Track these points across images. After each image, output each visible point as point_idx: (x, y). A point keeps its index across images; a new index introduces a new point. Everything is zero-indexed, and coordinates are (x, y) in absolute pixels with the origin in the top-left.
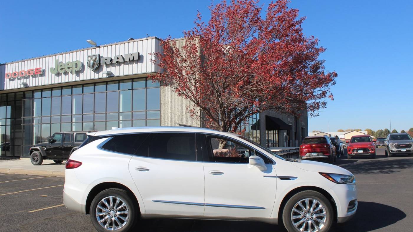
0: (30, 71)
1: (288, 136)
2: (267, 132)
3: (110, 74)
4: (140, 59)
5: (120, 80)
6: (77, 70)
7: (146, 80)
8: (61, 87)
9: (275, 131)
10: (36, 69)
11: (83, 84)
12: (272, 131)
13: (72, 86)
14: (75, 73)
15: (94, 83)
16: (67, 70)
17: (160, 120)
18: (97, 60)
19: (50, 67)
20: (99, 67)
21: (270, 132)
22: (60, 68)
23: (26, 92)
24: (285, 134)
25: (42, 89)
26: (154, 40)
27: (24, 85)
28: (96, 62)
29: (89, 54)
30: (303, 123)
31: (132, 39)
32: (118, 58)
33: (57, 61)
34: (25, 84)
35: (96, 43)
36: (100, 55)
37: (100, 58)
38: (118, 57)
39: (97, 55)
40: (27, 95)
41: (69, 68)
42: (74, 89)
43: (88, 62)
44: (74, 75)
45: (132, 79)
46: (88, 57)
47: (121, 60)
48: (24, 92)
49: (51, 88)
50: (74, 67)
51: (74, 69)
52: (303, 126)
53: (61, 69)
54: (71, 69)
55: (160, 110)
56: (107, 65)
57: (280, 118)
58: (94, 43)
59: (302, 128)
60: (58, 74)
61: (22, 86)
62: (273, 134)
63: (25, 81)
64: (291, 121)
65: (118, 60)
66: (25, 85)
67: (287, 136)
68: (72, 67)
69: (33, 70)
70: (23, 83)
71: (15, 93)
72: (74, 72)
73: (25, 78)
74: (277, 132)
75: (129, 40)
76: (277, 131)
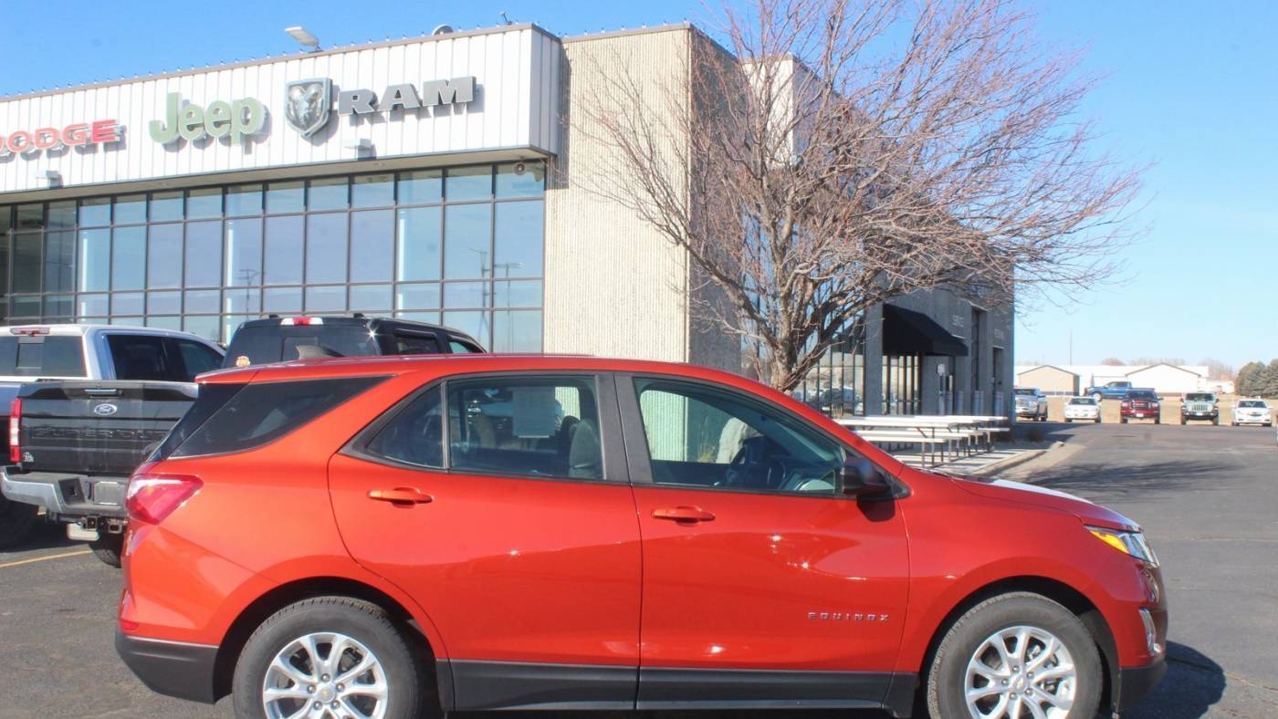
0: (73, 131)
1: (951, 377)
2: (885, 358)
3: (366, 151)
4: (475, 98)
5: (400, 172)
6: (247, 130)
7: (495, 173)
8: (186, 188)
9: (909, 358)
10: (97, 125)
11: (264, 182)
12: (902, 358)
13: (226, 185)
14: (241, 143)
15: (306, 179)
16: (211, 130)
17: (540, 312)
18: (323, 97)
19: (149, 117)
20: (327, 124)
21: (894, 361)
22: (185, 122)
23: (51, 205)
24: (942, 369)
25: (112, 195)
26: (528, 33)
27: (53, 179)
28: (319, 105)
29: (294, 78)
30: (1000, 334)
31: (447, 30)
32: (398, 95)
33: (173, 98)
34: (55, 176)
35: (318, 39)
36: (331, 81)
37: (333, 91)
38: (398, 92)
39: (325, 80)
40: (55, 214)
41: (218, 124)
42: (231, 198)
43: (289, 105)
44: (237, 148)
45: (444, 168)
46: (291, 87)
47: (408, 102)
48: (46, 203)
49: (148, 192)
50: (237, 121)
51: (238, 129)
52: (1000, 342)
53: (191, 128)
54: (225, 128)
55: (543, 279)
56: (356, 118)
57: (927, 314)
58: (312, 40)
59: (996, 350)
60: (177, 144)
61: (45, 184)
62: (905, 367)
63: (55, 164)
64: (962, 326)
65: (397, 102)
66: (55, 178)
67: (948, 378)
68: (229, 122)
69: (84, 126)
70: (48, 173)
71: (14, 205)
72: (235, 137)
73: (51, 153)
74: (916, 363)
75: (438, 33)
76: (916, 358)
